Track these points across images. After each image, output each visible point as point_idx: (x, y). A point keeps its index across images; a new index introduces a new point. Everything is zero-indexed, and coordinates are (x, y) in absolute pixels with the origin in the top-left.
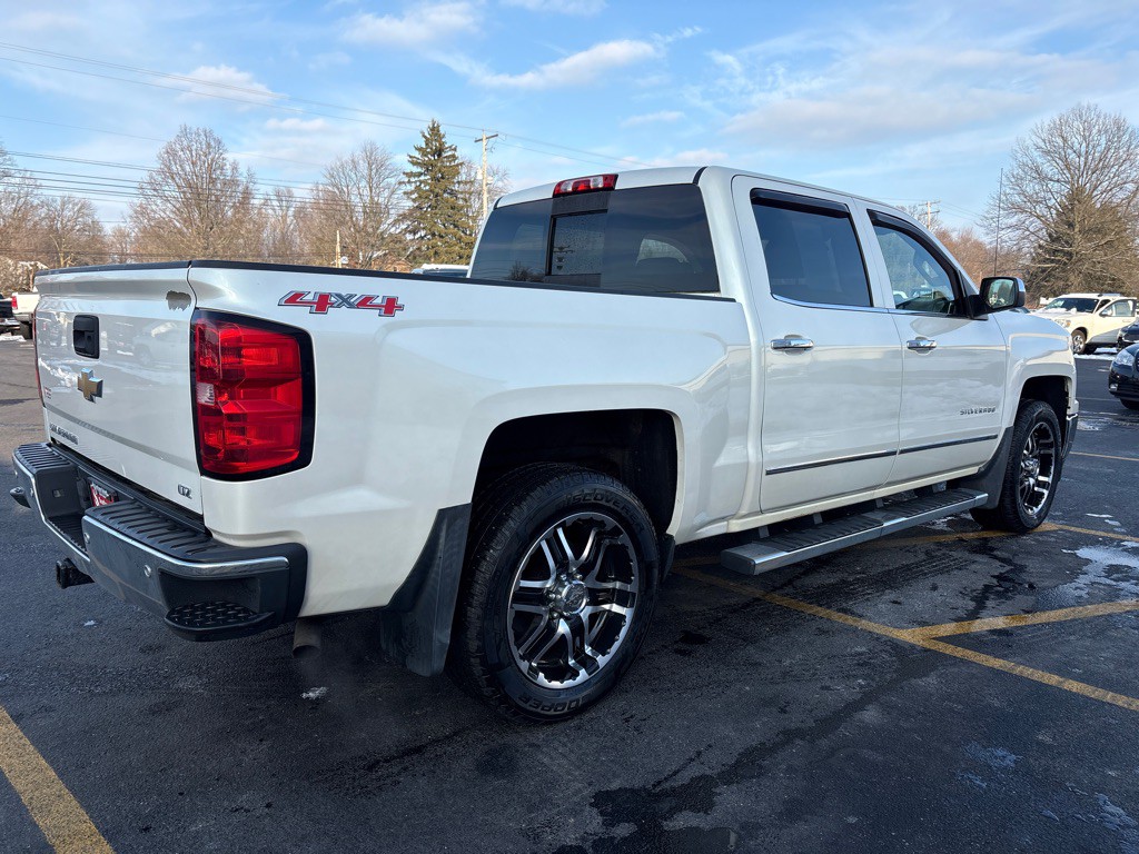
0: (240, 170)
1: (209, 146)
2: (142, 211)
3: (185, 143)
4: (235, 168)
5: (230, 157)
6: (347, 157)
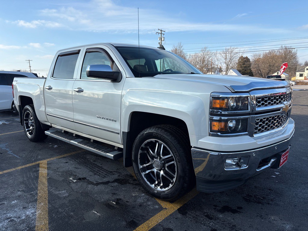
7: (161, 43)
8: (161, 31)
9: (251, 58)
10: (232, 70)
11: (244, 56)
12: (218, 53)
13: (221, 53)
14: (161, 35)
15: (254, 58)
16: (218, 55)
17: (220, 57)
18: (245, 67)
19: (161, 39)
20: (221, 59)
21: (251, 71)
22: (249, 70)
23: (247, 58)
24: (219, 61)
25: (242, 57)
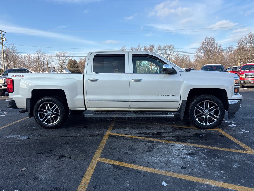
0: (218, 45)
1: (211, 40)
2: (198, 57)
3: (206, 41)
4: (217, 44)
5: (216, 42)
6: (243, 37)
7: (3, 43)
8: (2, 31)
9: (78, 61)
10: (65, 70)
11: (73, 59)
12: (52, 56)
13: (55, 56)
14: (2, 35)
15: (80, 61)
16: (52, 58)
17: (54, 59)
18: (74, 68)
19: (3, 39)
20: (55, 61)
21: (79, 71)
22: (78, 70)
23: (75, 61)
24: (54, 63)
25: (71, 60)
